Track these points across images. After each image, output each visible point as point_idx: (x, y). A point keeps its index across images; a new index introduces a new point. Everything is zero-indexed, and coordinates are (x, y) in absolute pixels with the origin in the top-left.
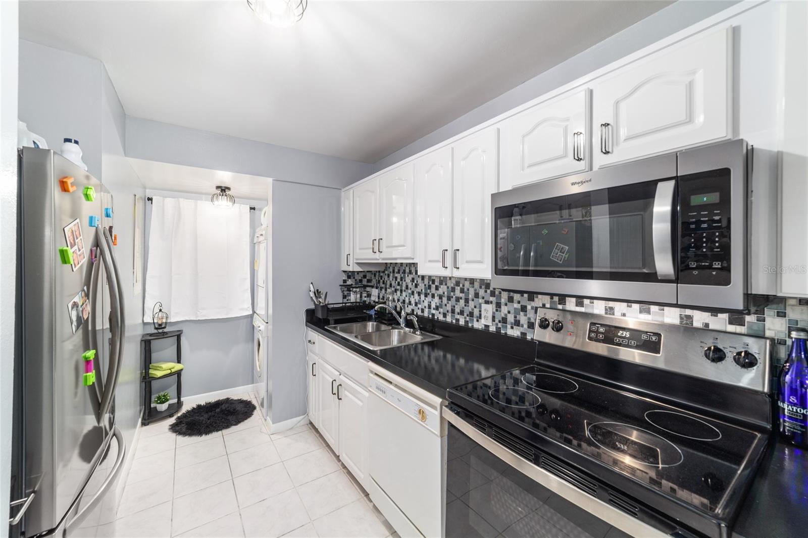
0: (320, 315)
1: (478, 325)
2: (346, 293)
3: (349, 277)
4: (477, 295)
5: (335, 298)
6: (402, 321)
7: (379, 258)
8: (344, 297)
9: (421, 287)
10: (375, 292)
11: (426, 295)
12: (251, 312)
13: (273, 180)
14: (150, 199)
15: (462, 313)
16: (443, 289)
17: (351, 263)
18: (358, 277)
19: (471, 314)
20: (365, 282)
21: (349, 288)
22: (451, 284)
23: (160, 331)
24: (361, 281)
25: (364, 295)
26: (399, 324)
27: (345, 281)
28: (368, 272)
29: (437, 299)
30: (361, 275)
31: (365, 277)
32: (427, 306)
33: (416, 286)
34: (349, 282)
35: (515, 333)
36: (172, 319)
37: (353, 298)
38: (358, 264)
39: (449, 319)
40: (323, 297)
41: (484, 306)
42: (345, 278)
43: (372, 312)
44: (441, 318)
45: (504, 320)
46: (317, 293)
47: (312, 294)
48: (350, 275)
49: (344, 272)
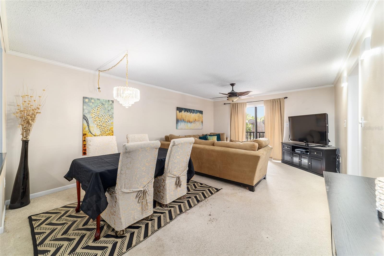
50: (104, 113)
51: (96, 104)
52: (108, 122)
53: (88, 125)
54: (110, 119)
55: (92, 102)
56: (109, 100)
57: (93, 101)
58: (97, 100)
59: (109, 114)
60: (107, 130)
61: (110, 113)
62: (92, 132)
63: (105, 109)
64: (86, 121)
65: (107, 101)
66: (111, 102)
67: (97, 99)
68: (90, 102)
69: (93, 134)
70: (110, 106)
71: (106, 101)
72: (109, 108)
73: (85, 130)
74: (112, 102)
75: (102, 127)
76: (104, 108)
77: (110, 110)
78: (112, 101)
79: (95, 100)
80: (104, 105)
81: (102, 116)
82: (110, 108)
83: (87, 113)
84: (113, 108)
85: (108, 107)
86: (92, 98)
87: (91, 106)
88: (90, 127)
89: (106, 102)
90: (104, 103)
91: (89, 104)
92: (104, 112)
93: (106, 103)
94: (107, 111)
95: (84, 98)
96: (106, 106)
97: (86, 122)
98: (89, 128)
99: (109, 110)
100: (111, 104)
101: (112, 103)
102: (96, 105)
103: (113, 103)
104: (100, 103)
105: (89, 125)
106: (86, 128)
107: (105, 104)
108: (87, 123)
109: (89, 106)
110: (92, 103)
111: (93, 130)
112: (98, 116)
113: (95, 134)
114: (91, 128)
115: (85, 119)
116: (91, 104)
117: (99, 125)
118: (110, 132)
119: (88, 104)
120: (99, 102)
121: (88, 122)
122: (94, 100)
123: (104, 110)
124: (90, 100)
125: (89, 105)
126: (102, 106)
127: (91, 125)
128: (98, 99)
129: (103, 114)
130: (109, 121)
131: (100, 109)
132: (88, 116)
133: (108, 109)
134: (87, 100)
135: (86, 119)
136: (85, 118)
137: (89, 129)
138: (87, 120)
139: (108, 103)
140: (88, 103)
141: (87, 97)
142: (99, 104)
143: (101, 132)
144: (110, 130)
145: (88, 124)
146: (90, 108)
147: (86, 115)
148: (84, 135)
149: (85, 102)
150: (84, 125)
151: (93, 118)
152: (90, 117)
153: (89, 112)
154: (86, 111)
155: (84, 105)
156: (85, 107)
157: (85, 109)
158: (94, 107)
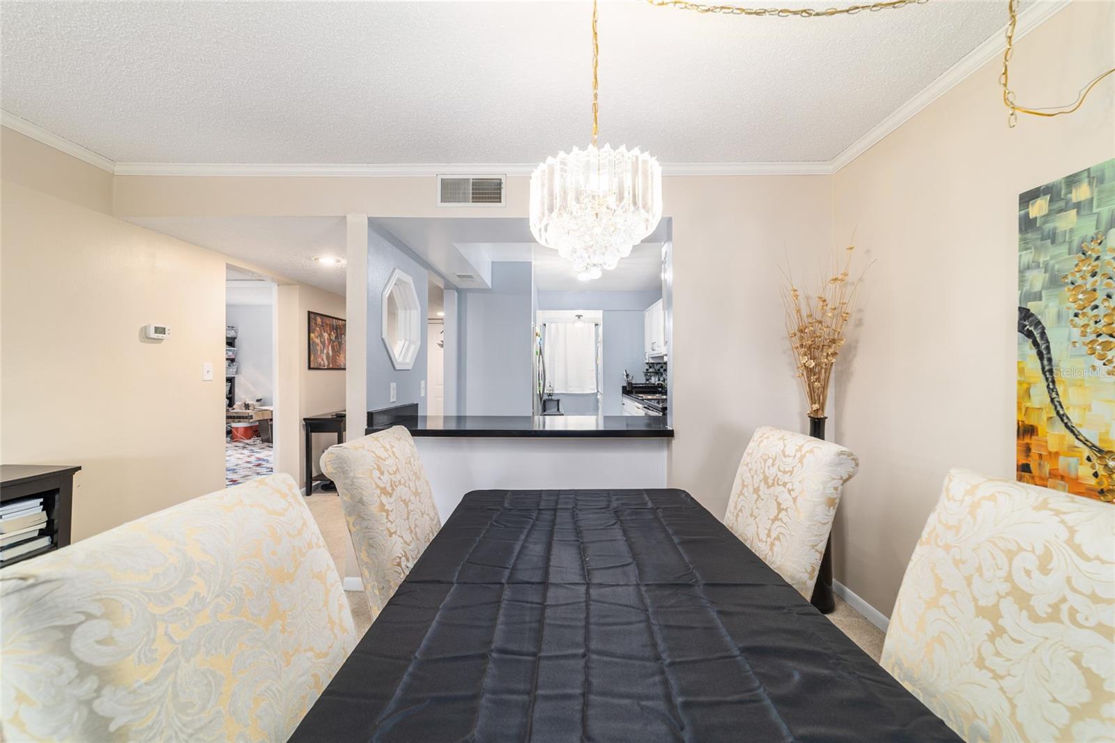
0: (630, 388)
2: (647, 377)
3: (650, 367)
5: (640, 379)
8: (647, 380)
12: (596, 391)
13: (604, 311)
14: (545, 325)
17: (647, 357)
18: (657, 367)
21: (650, 374)
23: (550, 397)
24: (659, 370)
25: (662, 379)
27: (648, 370)
30: (659, 366)
31: (662, 367)
34: (651, 370)
36: (556, 392)
37: (653, 381)
38: (652, 358)
40: (631, 378)
42: (648, 368)
46: (629, 376)
47: (625, 377)
48: (651, 365)
49: (647, 363)
51: (1105, 210)
53: (1049, 373)
55: (1078, 206)
57: (1082, 193)
62: (1075, 419)
64: (1035, 344)
68: (1063, 210)
69: (1085, 432)
73: (1028, 404)
79: (1096, 181)
83: (1043, 288)
86: (1072, 181)
87: (1071, 231)
88: (1060, 388)
91: (1055, 229)
95: (1029, 198)
97: (1034, 351)
98: (1052, 388)
102: (1104, 217)
105: (1051, 371)
106: (1032, 392)
108: (1044, 354)
109: (1053, 243)
110: (1074, 213)
111: (1086, 409)
113: (1101, 440)
114: (1071, 390)
115: (1029, 334)
116: (1066, 222)
119: (1050, 226)
121: (1049, 352)
122: (1090, 184)
124: (1065, 192)
125: (1053, 237)
127: (1065, 368)
132: (1046, 310)
134: (1038, 209)
135: (1037, 334)
136: (1029, 324)
137: (1052, 400)
138: (1043, 334)
140: (1045, 222)
141: (1038, 189)
145: (1050, 360)
146: (1064, 249)
147: (1032, 306)
148: (1026, 431)
149: (1027, 224)
150: (1021, 371)
151: (1080, 321)
152: (1059, 316)
153: (1055, 281)
154: (1037, 279)
155: (1025, 245)
156: (1028, 257)
157: (1028, 268)
158: (1091, 231)
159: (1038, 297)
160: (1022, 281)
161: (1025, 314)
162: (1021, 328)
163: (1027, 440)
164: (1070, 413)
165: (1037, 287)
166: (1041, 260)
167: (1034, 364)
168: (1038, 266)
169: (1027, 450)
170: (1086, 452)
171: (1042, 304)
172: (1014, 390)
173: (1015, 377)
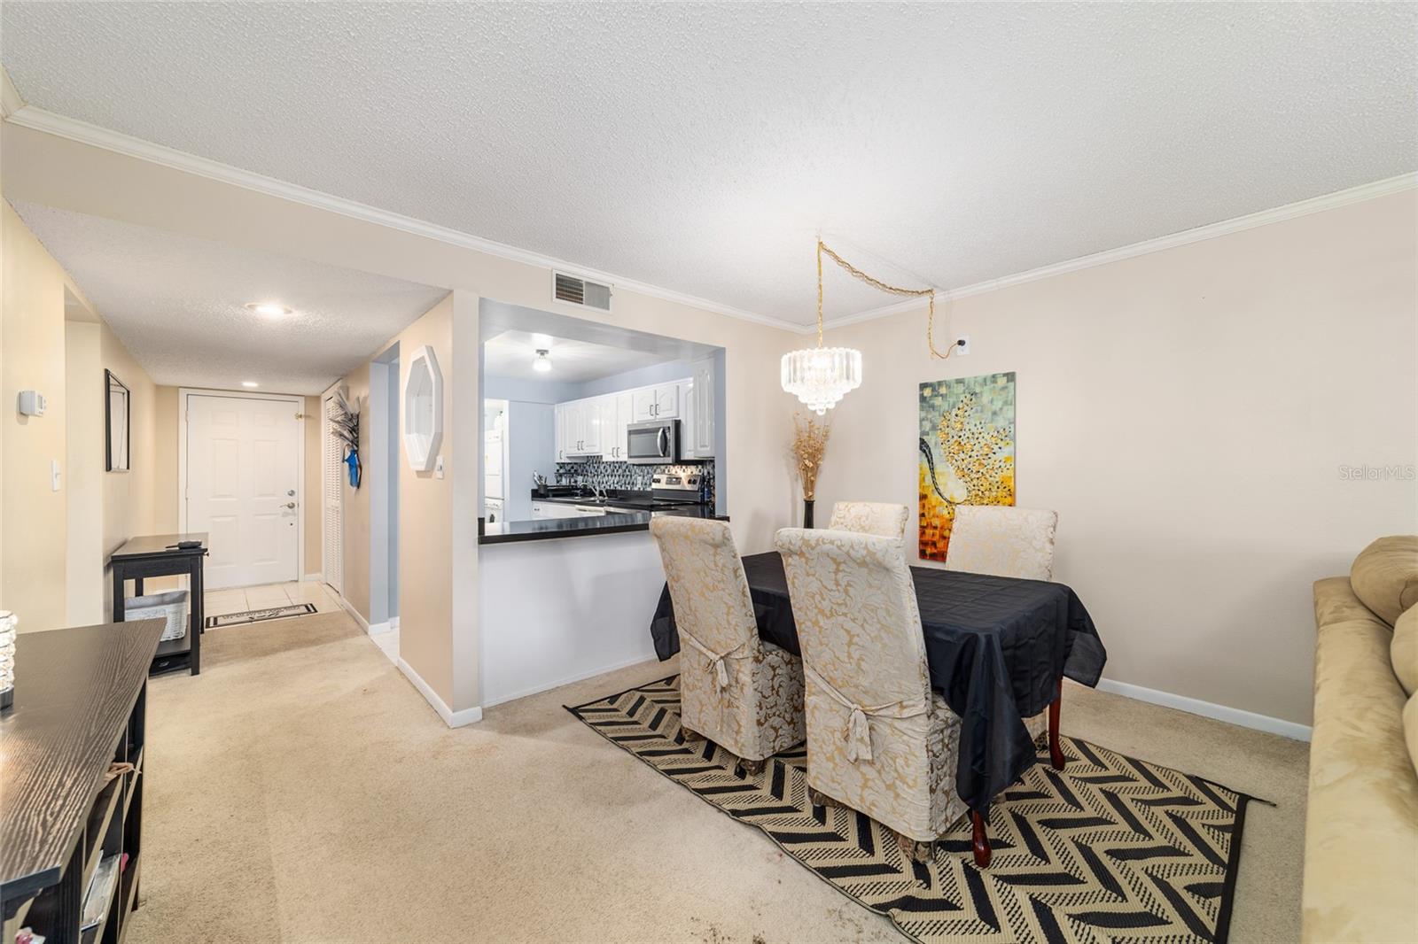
0: (542, 492)
1: (636, 489)
2: (559, 479)
3: (561, 468)
4: (635, 473)
5: (552, 482)
6: (597, 493)
7: (582, 453)
8: (558, 482)
9: (609, 471)
10: (580, 479)
11: (612, 476)
13: (511, 401)
15: (629, 484)
16: (620, 471)
17: (563, 457)
18: (568, 468)
19: (633, 483)
20: (573, 471)
21: (561, 475)
22: (624, 467)
24: (570, 470)
25: (572, 480)
26: (595, 495)
27: (558, 471)
28: (575, 464)
29: (617, 477)
30: (570, 466)
31: (573, 468)
32: (612, 483)
33: (606, 471)
34: (561, 471)
35: (649, 489)
37: (564, 482)
38: (568, 457)
39: (623, 488)
41: (639, 478)
42: (558, 467)
43: (578, 492)
44: (619, 488)
45: (646, 484)
46: (540, 478)
47: (536, 479)
48: (562, 465)
49: (558, 464)
50: (979, 426)
51: (951, 400)
52: (991, 455)
53: (932, 469)
54: (1001, 444)
55: (942, 395)
56: (994, 376)
57: (943, 390)
58: (955, 385)
59: (994, 424)
60: (988, 487)
61: (1001, 422)
62: (942, 491)
63: (982, 411)
64: (927, 456)
65: (988, 382)
66: (1002, 381)
67: (957, 380)
68: (936, 396)
69: (945, 495)
70: (999, 395)
71: (985, 379)
72: (995, 403)
73: (924, 484)
74: (1005, 378)
75: (973, 476)
76: (979, 408)
77: (998, 412)
78: (1005, 375)
79: (948, 386)
80: (979, 395)
81: (971, 436)
82: (998, 405)
83: (929, 430)
84: (1009, 402)
85: (992, 401)
86: (940, 383)
87: (939, 406)
88: (936, 477)
89: (986, 385)
90: (978, 390)
91: (934, 404)
92: (978, 424)
93: (985, 387)
94: (990, 414)
95: (923, 386)
96: (985, 399)
97: (926, 459)
98: (933, 477)
99: (995, 413)
100: (1004, 388)
101: (1008, 382)
102: (951, 403)
103: (1011, 384)
104: (964, 393)
106: (925, 479)
107: (981, 392)
108: (930, 461)
109: (933, 409)
110: (940, 398)
111: (946, 484)
112: (960, 437)
113: (951, 498)
114: (941, 477)
115: (924, 451)
116: (938, 401)
117: (964, 466)
118: (999, 495)
119: (932, 402)
120: (960, 389)
121: (932, 459)
122: (946, 387)
123: (979, 414)
124: (937, 388)
125: (933, 407)
126: (971, 400)
127: (939, 468)
128: (960, 381)
129: (974, 429)
130: (994, 453)
131: (966, 414)
132: (931, 440)
133: (994, 407)
134: (927, 392)
135: (927, 451)
136: (924, 446)
137: (934, 482)
138: (930, 452)
139: (992, 385)
140: (930, 400)
141: (927, 383)
142: (962, 397)
143: (969, 492)
144: (1001, 488)
145: (932, 463)
146: (937, 413)
147: (925, 438)
148: (923, 497)
149: (923, 399)
150: (921, 469)
151: (944, 446)
152: (936, 444)
153: (934, 428)
154: (927, 426)
155: (922, 408)
156: (923, 414)
157: (923, 420)
158: (947, 409)
159: (928, 434)
160: (921, 426)
161: (922, 442)
162: (921, 448)
163: (924, 501)
164: (940, 487)
165: (927, 430)
166: (929, 416)
167: (926, 465)
168: (927, 420)
169: (923, 506)
170: (946, 504)
171: (929, 437)
172: (917, 479)
173: (918, 471)
